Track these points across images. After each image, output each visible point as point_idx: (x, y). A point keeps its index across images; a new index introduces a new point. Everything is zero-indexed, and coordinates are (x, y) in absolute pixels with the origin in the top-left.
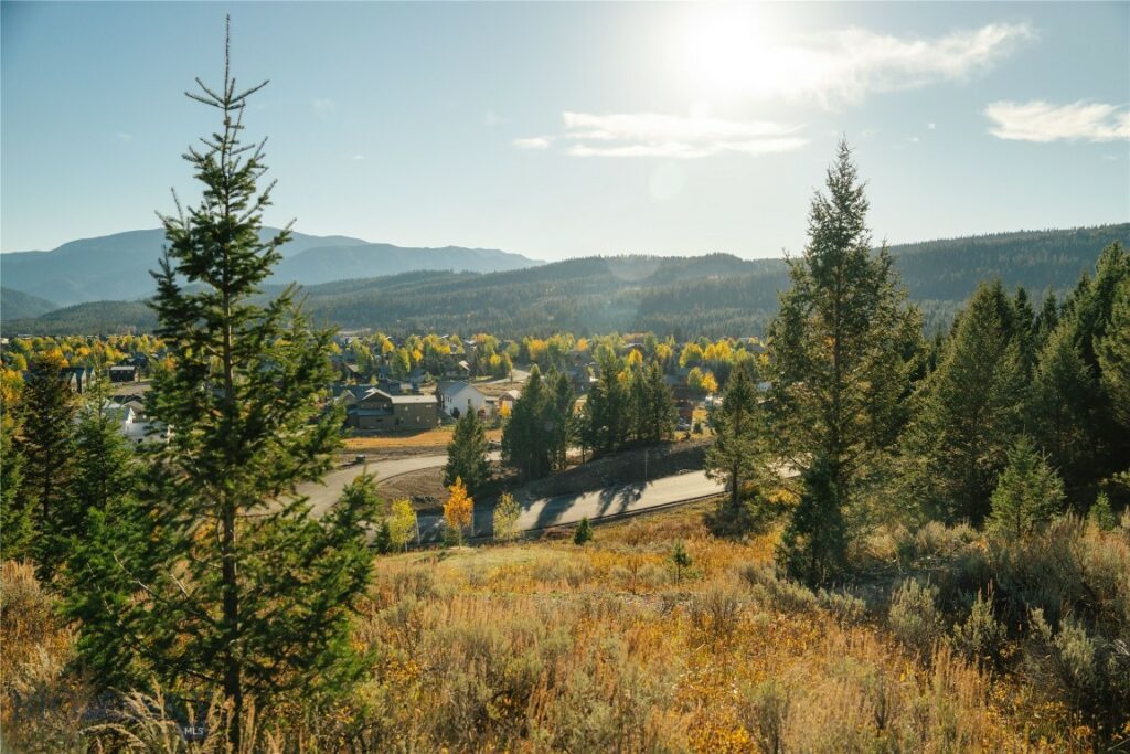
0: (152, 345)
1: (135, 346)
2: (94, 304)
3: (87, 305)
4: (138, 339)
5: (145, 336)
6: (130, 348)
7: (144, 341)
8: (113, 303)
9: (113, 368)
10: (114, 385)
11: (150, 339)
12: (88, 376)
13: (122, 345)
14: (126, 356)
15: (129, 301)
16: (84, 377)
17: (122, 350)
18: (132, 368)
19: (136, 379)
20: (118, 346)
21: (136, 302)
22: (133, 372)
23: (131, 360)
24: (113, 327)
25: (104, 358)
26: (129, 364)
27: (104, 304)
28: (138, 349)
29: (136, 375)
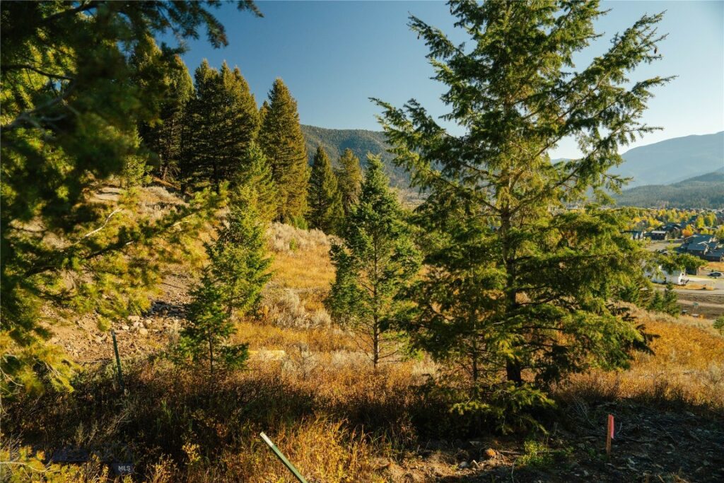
0: (679, 216)
1: (667, 217)
2: (644, 187)
3: (639, 188)
4: (669, 212)
5: (674, 211)
6: (664, 218)
7: (673, 213)
8: (656, 186)
9: (653, 232)
10: (653, 242)
11: (677, 212)
12: (639, 237)
13: (659, 216)
14: (661, 223)
15: (666, 185)
16: (637, 237)
17: (660, 219)
18: (664, 232)
19: (666, 239)
20: (657, 218)
21: (670, 185)
22: (664, 235)
23: (664, 227)
24: (655, 202)
25: (649, 225)
26: (663, 230)
27: (649, 187)
28: (669, 220)
29: (666, 237)
